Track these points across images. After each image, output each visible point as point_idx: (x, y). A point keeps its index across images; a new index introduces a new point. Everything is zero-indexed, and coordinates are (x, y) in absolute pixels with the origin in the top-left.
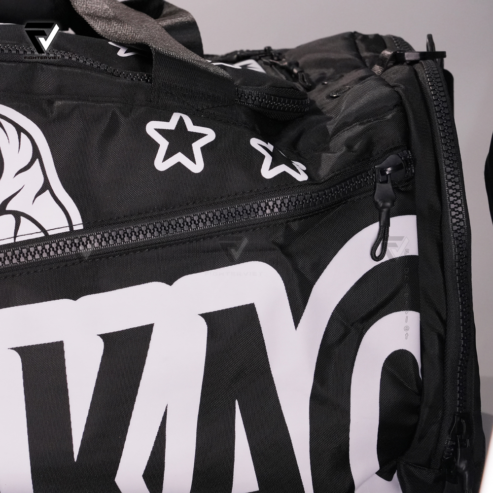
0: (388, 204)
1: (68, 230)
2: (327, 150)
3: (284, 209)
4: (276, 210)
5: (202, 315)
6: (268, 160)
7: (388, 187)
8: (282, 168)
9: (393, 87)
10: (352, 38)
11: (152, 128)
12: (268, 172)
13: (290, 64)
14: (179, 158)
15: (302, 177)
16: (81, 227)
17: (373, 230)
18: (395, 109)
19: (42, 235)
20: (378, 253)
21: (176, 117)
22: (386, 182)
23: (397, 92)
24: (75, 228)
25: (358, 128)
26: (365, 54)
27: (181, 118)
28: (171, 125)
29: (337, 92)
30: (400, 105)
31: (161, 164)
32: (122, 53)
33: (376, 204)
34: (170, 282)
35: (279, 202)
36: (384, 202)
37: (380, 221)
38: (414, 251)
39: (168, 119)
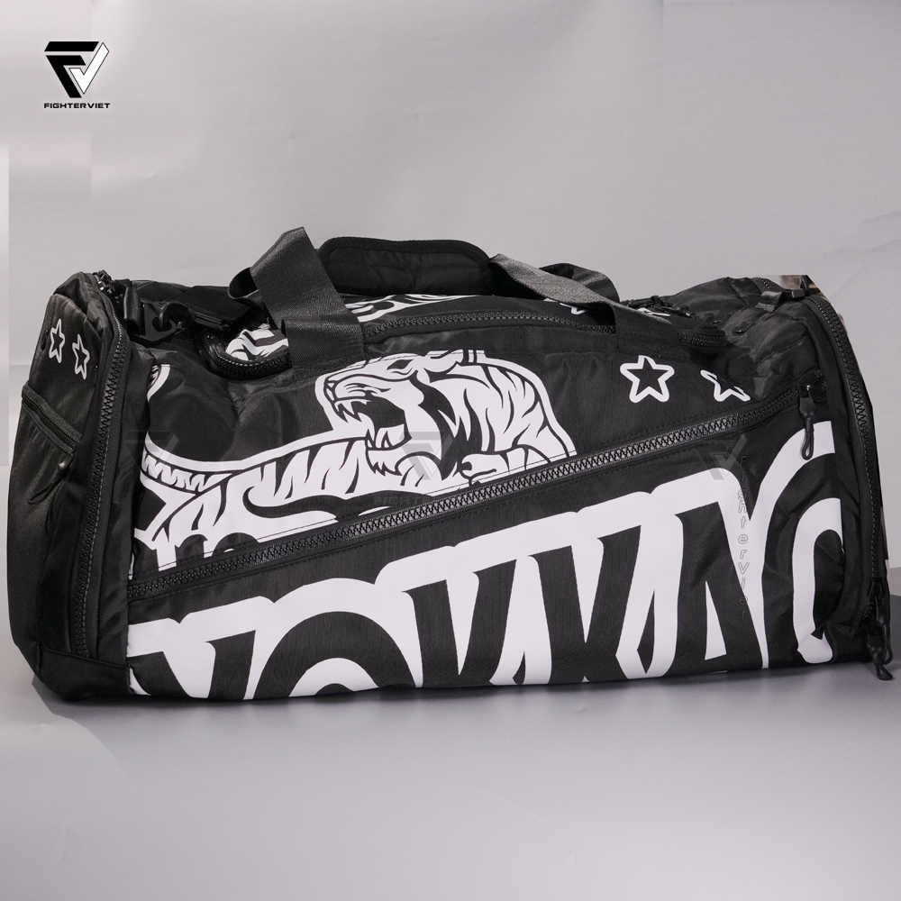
0: (812, 414)
1: (565, 456)
2: (756, 374)
3: (730, 426)
4: (723, 427)
5: (677, 515)
6: (718, 388)
7: (810, 400)
8: (729, 392)
9: (797, 320)
10: (727, 284)
11: (625, 369)
12: (720, 396)
13: (682, 309)
14: (649, 391)
15: (745, 398)
16: (575, 453)
17: (800, 436)
18: (804, 338)
19: (546, 462)
20: (807, 454)
21: (641, 359)
22: (807, 396)
23: (803, 324)
24: (571, 455)
25: (777, 356)
26: (742, 295)
27: (646, 360)
28: (639, 365)
29: (741, 328)
30: (807, 333)
31: (635, 397)
32: (574, 311)
33: (801, 415)
34: (650, 490)
35: (725, 421)
36: (808, 412)
37: (805, 427)
38: (832, 450)
39: (636, 361)
